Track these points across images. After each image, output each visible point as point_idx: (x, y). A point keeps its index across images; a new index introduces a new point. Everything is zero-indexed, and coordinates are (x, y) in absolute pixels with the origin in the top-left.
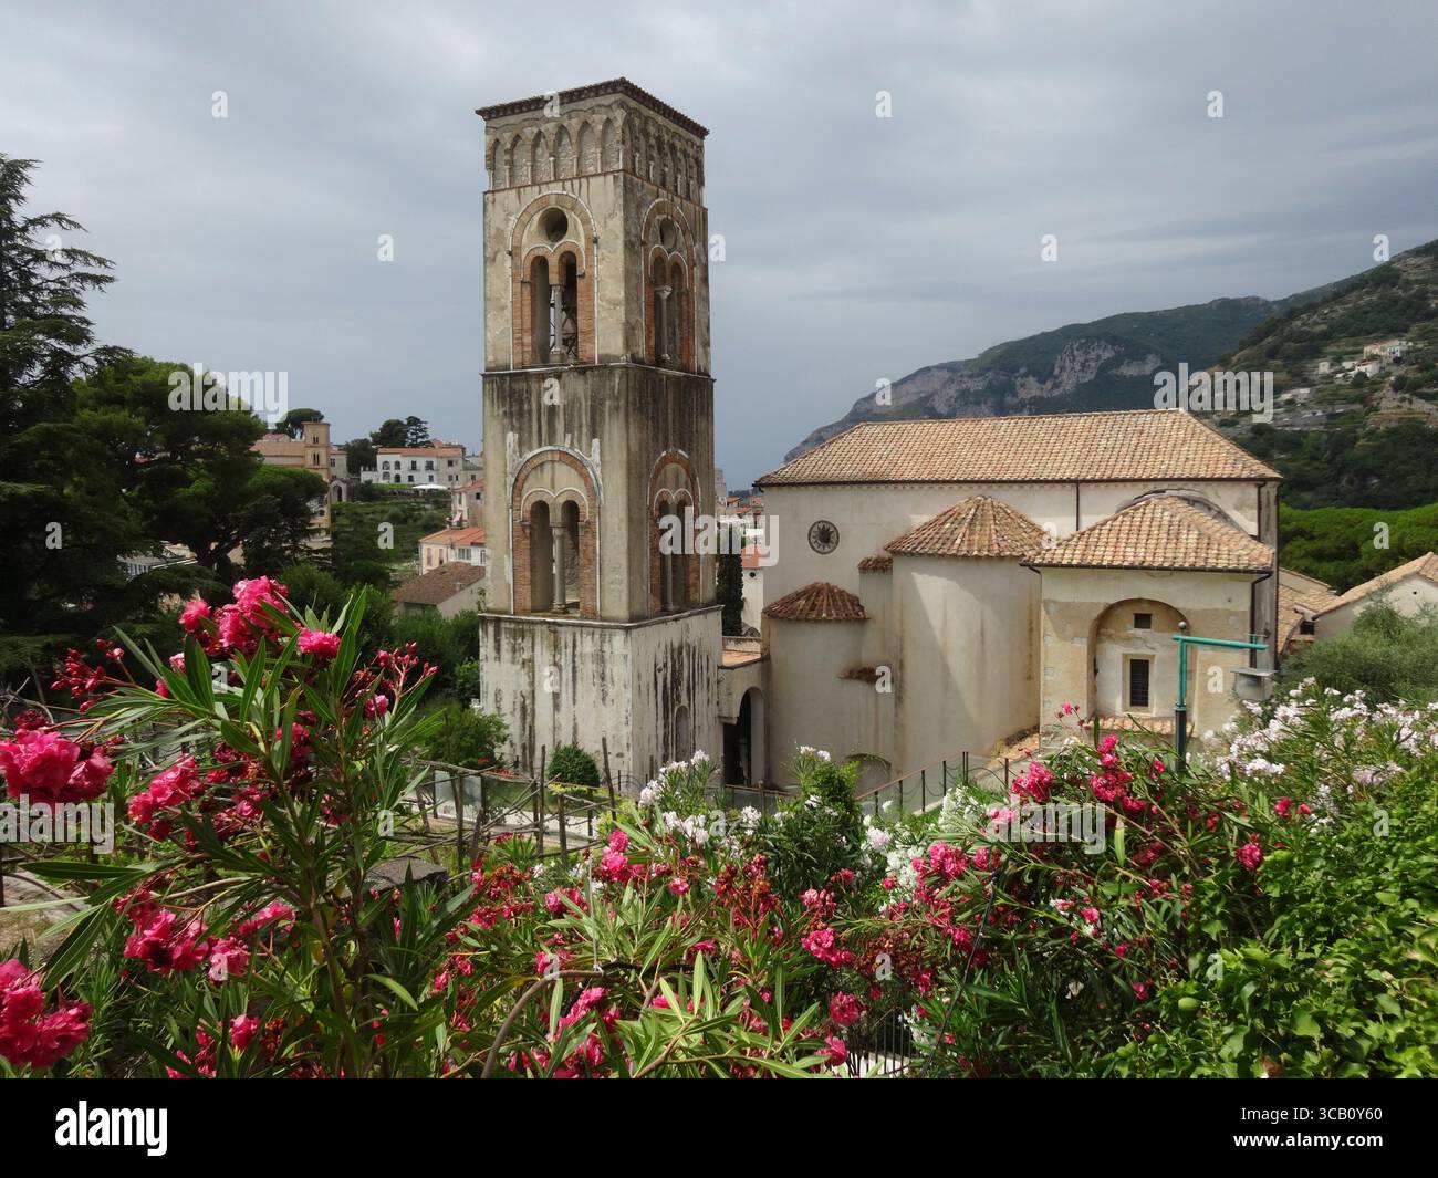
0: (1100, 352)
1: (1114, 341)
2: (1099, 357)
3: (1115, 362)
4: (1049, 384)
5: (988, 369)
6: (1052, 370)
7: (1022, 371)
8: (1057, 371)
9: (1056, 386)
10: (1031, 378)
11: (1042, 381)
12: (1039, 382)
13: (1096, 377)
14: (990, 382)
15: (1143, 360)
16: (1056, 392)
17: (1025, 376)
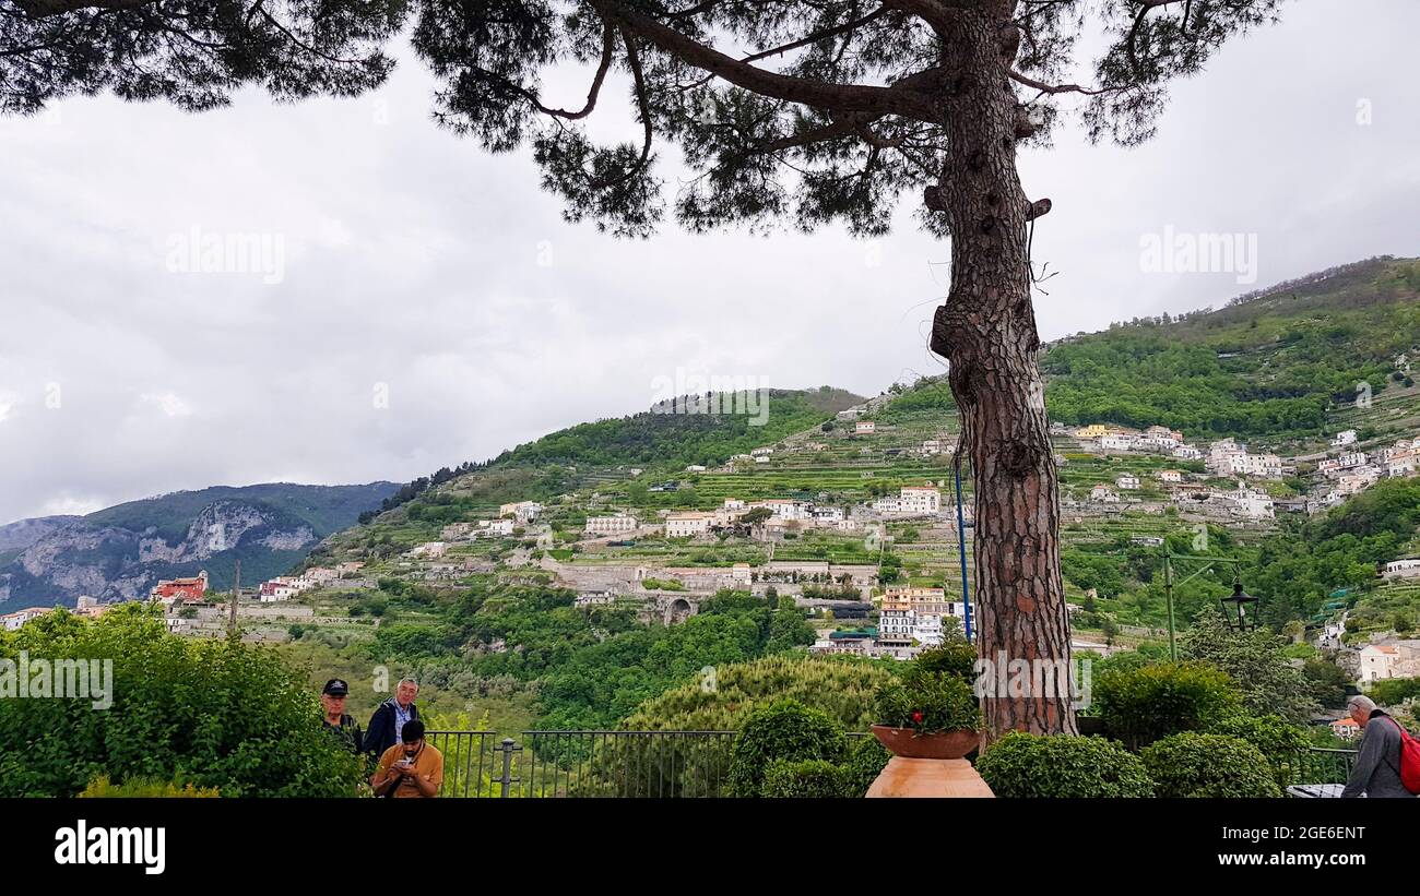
0: (245, 518)
1: (263, 508)
2: (243, 523)
3: (262, 531)
4: (181, 548)
5: (106, 525)
6: (187, 532)
7: (149, 531)
8: (191, 534)
9: (188, 551)
10: (159, 540)
11: (172, 544)
12: (168, 545)
13: (238, 545)
14: (107, 540)
15: (293, 532)
16: (188, 559)
17: (154, 536)
